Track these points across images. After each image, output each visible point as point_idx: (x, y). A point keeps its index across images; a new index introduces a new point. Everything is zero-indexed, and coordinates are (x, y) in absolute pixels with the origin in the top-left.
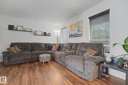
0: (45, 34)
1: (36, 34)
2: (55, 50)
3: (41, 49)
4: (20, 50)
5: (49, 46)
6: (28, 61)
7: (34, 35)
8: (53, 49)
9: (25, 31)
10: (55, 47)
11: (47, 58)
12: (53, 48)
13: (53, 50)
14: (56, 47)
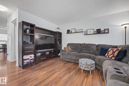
0: (99, 32)
1: (86, 33)
2: (110, 57)
3: (91, 51)
4: (71, 50)
5: (102, 49)
6: (73, 61)
7: (84, 35)
8: (108, 54)
9: (77, 32)
10: (112, 51)
11: (86, 66)
12: (109, 52)
13: (107, 57)
14: (114, 52)
